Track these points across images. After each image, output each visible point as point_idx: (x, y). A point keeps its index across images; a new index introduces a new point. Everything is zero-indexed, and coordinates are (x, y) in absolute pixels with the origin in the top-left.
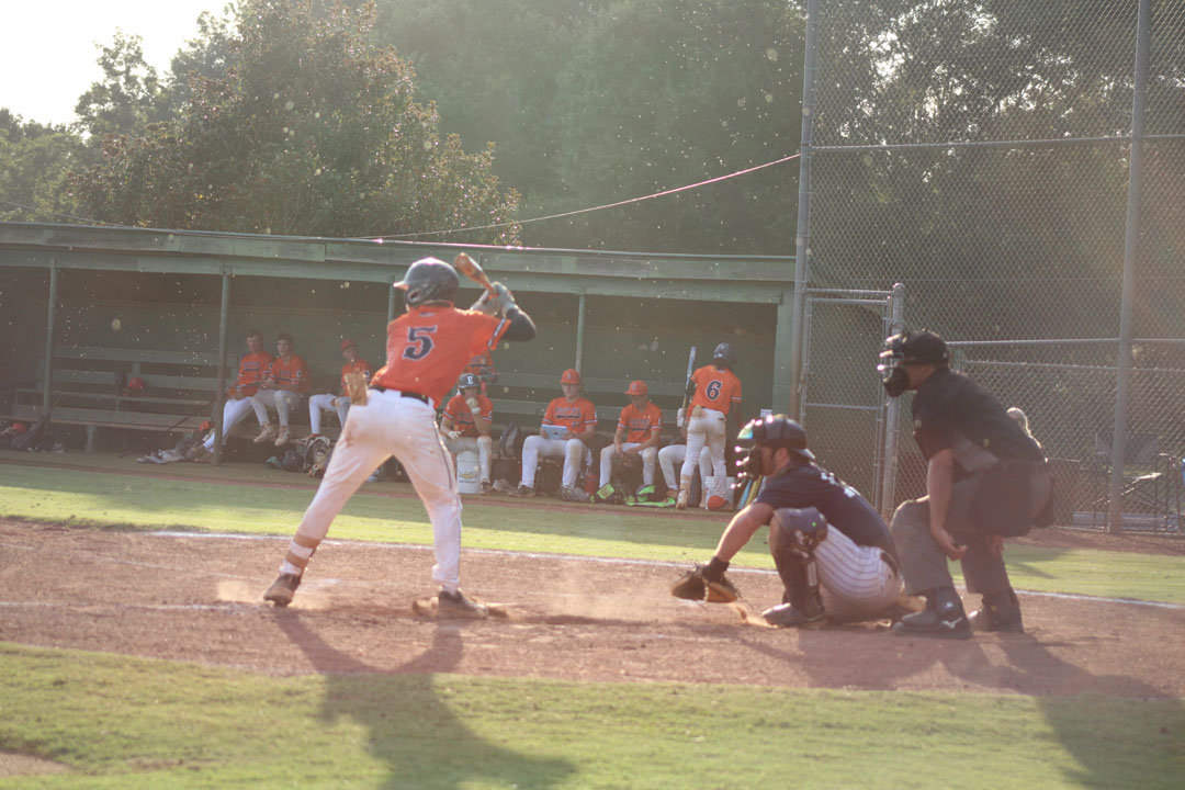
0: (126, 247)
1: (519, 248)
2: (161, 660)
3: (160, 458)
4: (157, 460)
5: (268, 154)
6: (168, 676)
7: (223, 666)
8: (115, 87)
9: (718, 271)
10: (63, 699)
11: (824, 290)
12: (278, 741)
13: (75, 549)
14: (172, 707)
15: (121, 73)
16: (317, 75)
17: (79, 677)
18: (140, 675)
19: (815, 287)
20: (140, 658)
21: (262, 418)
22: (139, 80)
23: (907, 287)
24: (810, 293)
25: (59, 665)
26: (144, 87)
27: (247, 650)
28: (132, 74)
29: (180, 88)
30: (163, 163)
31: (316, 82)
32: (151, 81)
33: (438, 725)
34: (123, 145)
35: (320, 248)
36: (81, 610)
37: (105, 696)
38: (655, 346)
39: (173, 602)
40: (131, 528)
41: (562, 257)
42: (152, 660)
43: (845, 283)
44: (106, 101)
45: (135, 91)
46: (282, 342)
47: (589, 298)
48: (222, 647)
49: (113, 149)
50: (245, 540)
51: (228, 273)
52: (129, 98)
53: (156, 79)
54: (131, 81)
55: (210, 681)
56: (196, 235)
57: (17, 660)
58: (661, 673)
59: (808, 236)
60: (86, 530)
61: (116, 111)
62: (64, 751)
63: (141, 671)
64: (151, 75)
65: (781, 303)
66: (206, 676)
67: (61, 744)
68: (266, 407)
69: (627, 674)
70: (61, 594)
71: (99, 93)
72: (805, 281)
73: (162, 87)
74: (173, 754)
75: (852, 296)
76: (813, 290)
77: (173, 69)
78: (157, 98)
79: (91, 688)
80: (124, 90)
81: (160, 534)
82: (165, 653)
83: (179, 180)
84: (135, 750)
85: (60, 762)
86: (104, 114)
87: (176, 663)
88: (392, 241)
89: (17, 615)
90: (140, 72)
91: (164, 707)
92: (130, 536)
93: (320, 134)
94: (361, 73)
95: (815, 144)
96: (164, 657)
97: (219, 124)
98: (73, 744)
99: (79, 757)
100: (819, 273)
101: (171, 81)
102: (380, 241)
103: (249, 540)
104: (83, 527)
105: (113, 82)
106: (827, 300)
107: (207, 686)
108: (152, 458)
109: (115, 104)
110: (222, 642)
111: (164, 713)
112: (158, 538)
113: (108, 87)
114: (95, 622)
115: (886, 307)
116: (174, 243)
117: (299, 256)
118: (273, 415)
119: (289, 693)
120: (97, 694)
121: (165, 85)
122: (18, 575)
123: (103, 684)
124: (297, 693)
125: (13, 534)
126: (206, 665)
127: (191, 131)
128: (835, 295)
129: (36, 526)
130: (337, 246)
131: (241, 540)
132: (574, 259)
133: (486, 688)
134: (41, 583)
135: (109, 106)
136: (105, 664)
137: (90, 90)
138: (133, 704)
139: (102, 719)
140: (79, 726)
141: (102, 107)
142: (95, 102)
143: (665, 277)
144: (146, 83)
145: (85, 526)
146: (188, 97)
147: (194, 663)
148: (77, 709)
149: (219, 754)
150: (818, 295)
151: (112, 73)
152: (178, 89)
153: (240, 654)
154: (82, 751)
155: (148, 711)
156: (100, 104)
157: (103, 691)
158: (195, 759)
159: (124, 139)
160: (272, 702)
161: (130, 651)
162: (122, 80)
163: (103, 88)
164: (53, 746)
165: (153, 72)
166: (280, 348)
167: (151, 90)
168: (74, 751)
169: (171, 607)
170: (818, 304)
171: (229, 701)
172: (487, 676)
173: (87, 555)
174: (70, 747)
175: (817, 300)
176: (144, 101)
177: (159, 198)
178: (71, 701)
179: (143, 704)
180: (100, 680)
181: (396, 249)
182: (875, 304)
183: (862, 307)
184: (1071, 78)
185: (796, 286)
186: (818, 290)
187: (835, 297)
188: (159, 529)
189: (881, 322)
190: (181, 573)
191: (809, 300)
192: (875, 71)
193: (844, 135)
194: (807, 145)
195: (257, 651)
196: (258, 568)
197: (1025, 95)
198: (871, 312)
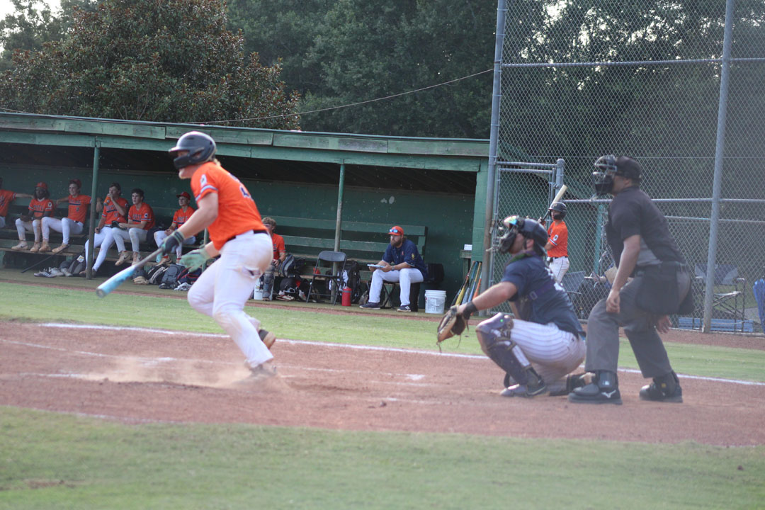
0: (28, 127)
1: (299, 131)
2: (48, 412)
3: (50, 273)
4: (48, 275)
5: (127, 64)
7: (91, 416)
8: (21, 17)
9: (437, 149)
11: (509, 163)
12: (129, 468)
15: (26, 8)
16: (161, 10)
19: (503, 160)
20: (34, 409)
21: (121, 248)
22: (39, 13)
23: (566, 161)
24: (499, 164)
26: (41, 17)
27: (108, 405)
28: (32, 8)
29: (67, 19)
30: (54, 70)
31: (160, 15)
32: (46, 14)
33: (239, 459)
34: (27, 57)
35: (162, 129)
37: (10, 436)
38: (392, 200)
40: (29, 320)
41: (329, 138)
42: (43, 411)
43: (523, 158)
44: (15, 27)
45: (35, 20)
46: (135, 194)
47: (347, 166)
49: (20, 60)
50: (108, 330)
51: (98, 146)
52: (30, 25)
53: (50, 12)
54: (32, 13)
55: (82, 426)
56: (77, 120)
58: (393, 425)
59: (499, 125)
61: (22, 34)
63: (35, 419)
64: (47, 9)
65: (479, 171)
66: (79, 423)
68: (124, 239)
69: (371, 425)
71: (11, 21)
72: (496, 157)
73: (54, 18)
75: (528, 167)
76: (501, 162)
77: (62, 5)
78: (51, 25)
80: (27, 19)
81: (49, 325)
83: (65, 82)
86: (14, 36)
88: (211, 126)
90: (39, 7)
92: (27, 326)
93: (162, 51)
94: (191, 9)
95: (504, 62)
96: (51, 410)
97: (93, 43)
100: (505, 151)
101: (60, 13)
102: (203, 125)
103: (111, 330)
105: (20, 14)
106: (511, 169)
108: (44, 273)
109: (21, 29)
110: (91, 400)
112: (47, 328)
113: (16, 17)
115: (551, 175)
116: (62, 126)
117: (147, 135)
118: (128, 246)
119: (136, 435)
121: (56, 16)
123: (9, 427)
124: (143, 435)
126: (80, 415)
127: (74, 49)
128: (517, 167)
130: (174, 128)
131: (105, 330)
132: (337, 139)
133: (272, 433)
135: (17, 30)
136: (10, 414)
137: (4, 19)
139: (7, 451)
141: (12, 31)
142: (7, 27)
143: (399, 152)
144: (43, 15)
146: (72, 25)
147: (72, 413)
150: (505, 166)
151: (20, 7)
152: (65, 19)
153: (103, 408)
156: (11, 28)
157: (9, 432)
159: (26, 53)
160: (124, 441)
162: (26, 12)
163: (13, 17)
165: (48, 7)
166: (133, 198)
167: (47, 19)
169: (56, 376)
170: (505, 173)
172: (274, 426)
175: (504, 169)
176: (41, 27)
177: (51, 94)
181: (215, 131)
182: (544, 173)
183: (535, 175)
184: (681, 19)
185: (490, 159)
186: (504, 163)
187: (516, 168)
188: (47, 321)
189: (548, 185)
190: (63, 352)
191: (499, 169)
192: (546, 13)
193: (523, 56)
194: (499, 62)
195: (115, 406)
196: (116, 349)
197: (649, 31)
198: (541, 178)
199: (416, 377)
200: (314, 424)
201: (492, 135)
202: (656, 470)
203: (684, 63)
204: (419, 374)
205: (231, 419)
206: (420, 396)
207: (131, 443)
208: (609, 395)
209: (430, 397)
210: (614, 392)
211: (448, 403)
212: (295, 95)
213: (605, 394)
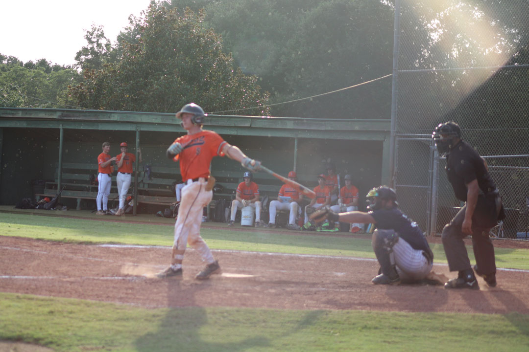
0: (93, 119)
1: (268, 117)
5: (158, 77)
6: (100, 309)
8: (92, 49)
10: (53, 319)
11: (404, 134)
13: (65, 253)
14: (101, 323)
15: (95, 42)
17: (60, 309)
18: (88, 309)
22: (103, 45)
24: (397, 136)
25: (52, 304)
26: (105, 48)
27: (137, 297)
28: (99, 42)
30: (111, 82)
31: (178, 45)
32: (108, 45)
34: (93, 74)
36: (64, 280)
39: (106, 276)
40: (91, 243)
41: (287, 121)
43: (413, 131)
44: (88, 54)
45: (101, 50)
47: (299, 139)
48: (125, 296)
51: (139, 130)
52: (98, 53)
53: (110, 44)
54: (99, 45)
55: (119, 311)
56: (125, 113)
57: (33, 303)
59: (397, 110)
60: (70, 244)
61: (93, 59)
62: (51, 343)
63: (89, 307)
64: (108, 43)
65: (385, 140)
66: (117, 309)
67: (50, 340)
70: (56, 272)
71: (85, 51)
72: (395, 131)
73: (113, 48)
74: (100, 344)
75: (416, 136)
76: (399, 134)
78: (111, 53)
79: (65, 314)
80: (96, 50)
82: (100, 299)
83: (118, 89)
84: (83, 342)
85: (49, 348)
86: (87, 60)
87: (104, 303)
89: (36, 282)
91: (98, 323)
92: (90, 247)
93: (180, 68)
94: (198, 41)
97: (136, 64)
98: (56, 339)
99: (58, 345)
100: (401, 127)
101: (117, 45)
104: (70, 243)
105: (91, 46)
106: (405, 139)
107: (118, 313)
109: (92, 56)
110: (126, 293)
111: (97, 325)
112: (103, 247)
113: (89, 48)
114: (70, 285)
115: (431, 142)
116: (115, 118)
117: (170, 122)
120: (68, 317)
121: (115, 47)
122: (38, 265)
125: (38, 246)
127: (123, 67)
129: (49, 243)
132: (292, 122)
134: (48, 268)
135: (90, 57)
136: (72, 304)
138: (84, 321)
139: (69, 328)
140: (58, 331)
141: (86, 57)
142: (83, 55)
143: (333, 129)
144: (106, 46)
145: (70, 242)
147: (113, 303)
148: (58, 324)
149: (121, 343)
150: (401, 137)
151: (91, 42)
152: (120, 49)
154: (59, 342)
155: (91, 324)
156: (85, 55)
158: (110, 346)
159: (93, 71)
161: (85, 298)
162: (95, 45)
163: (87, 48)
164: (46, 340)
167: (108, 49)
168: (56, 342)
169: (105, 278)
170: (401, 141)
171: (127, 319)
173: (70, 255)
174: (54, 341)
175: (401, 139)
177: (109, 97)
178: (56, 320)
179: (88, 321)
180: (70, 311)
181: (213, 118)
182: (426, 140)
183: (421, 142)
184: (517, 39)
185: (392, 132)
186: (401, 134)
187: (409, 137)
188: (103, 244)
189: (429, 148)
190: (111, 263)
191: (397, 139)
192: (430, 37)
193: (416, 65)
194: (395, 70)
195: (141, 297)
196: (146, 260)
197: (497, 47)
198: (425, 144)
199: (339, 274)
200: (270, 306)
201: (392, 117)
202: (493, 332)
203: (521, 67)
204: (342, 272)
205: (217, 304)
206: (341, 287)
207: (150, 321)
208: (471, 284)
209: (348, 287)
210: (474, 281)
211: (359, 291)
212: (266, 94)
213: (468, 283)
